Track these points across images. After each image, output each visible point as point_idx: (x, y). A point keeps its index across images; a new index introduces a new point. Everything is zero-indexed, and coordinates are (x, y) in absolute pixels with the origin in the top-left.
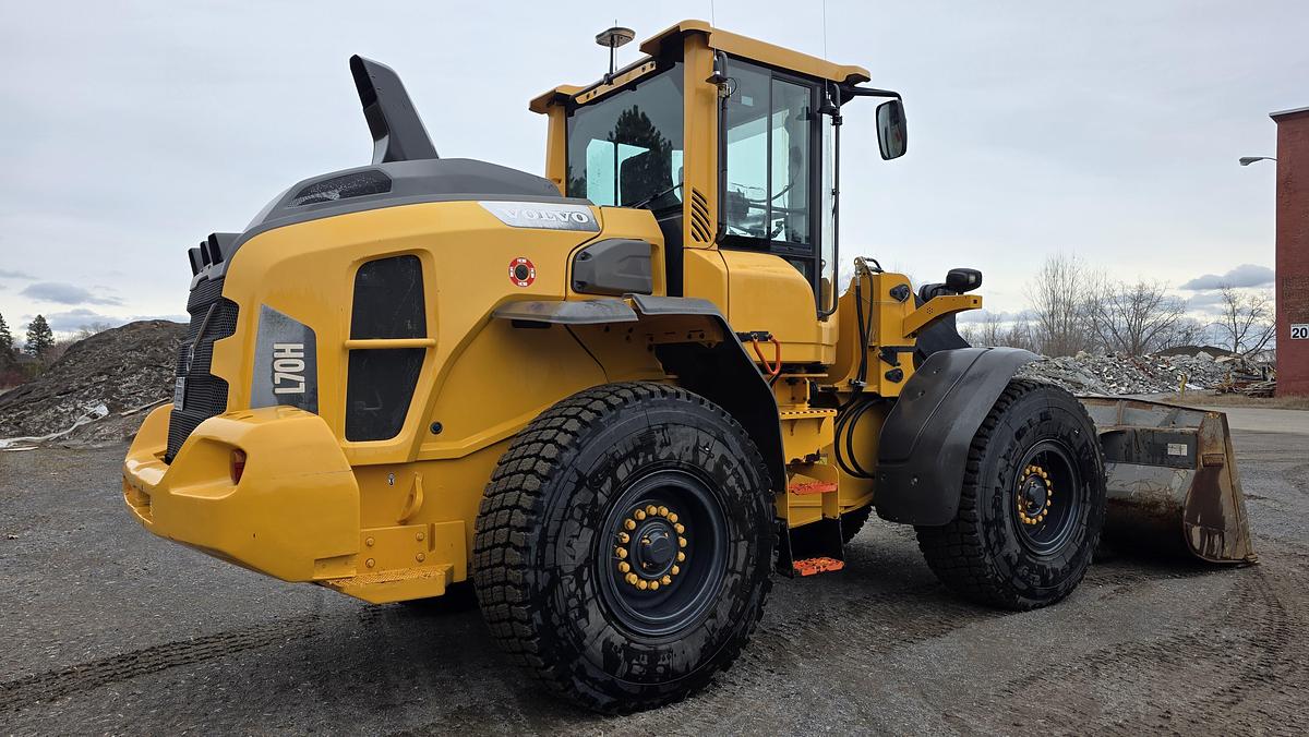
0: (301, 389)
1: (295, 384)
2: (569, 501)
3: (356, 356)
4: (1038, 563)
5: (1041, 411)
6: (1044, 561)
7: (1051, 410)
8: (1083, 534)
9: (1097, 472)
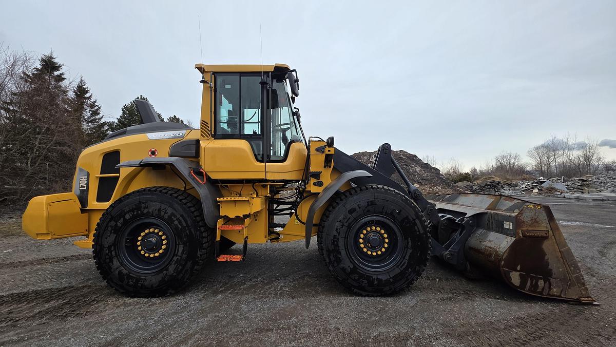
0: (85, 188)
1: (84, 187)
2: (108, 224)
3: (101, 179)
4: (367, 274)
5: (368, 201)
6: (372, 274)
7: (377, 200)
8: (405, 265)
9: (418, 233)
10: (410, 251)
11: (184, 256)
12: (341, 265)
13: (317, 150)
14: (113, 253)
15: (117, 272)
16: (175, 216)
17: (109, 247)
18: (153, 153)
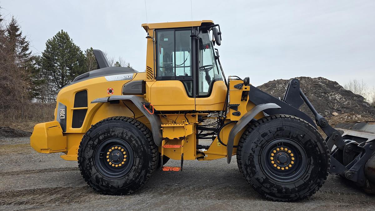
0: (64, 118)
1: (63, 117)
3: (74, 111)
4: (277, 184)
5: (277, 127)
6: (280, 184)
7: (284, 127)
8: (308, 178)
9: (319, 153)
10: (312, 167)
11: (140, 166)
12: (256, 176)
13: (235, 87)
14: (92, 163)
15: (95, 176)
16: (133, 138)
17: (89, 159)
18: (111, 91)
